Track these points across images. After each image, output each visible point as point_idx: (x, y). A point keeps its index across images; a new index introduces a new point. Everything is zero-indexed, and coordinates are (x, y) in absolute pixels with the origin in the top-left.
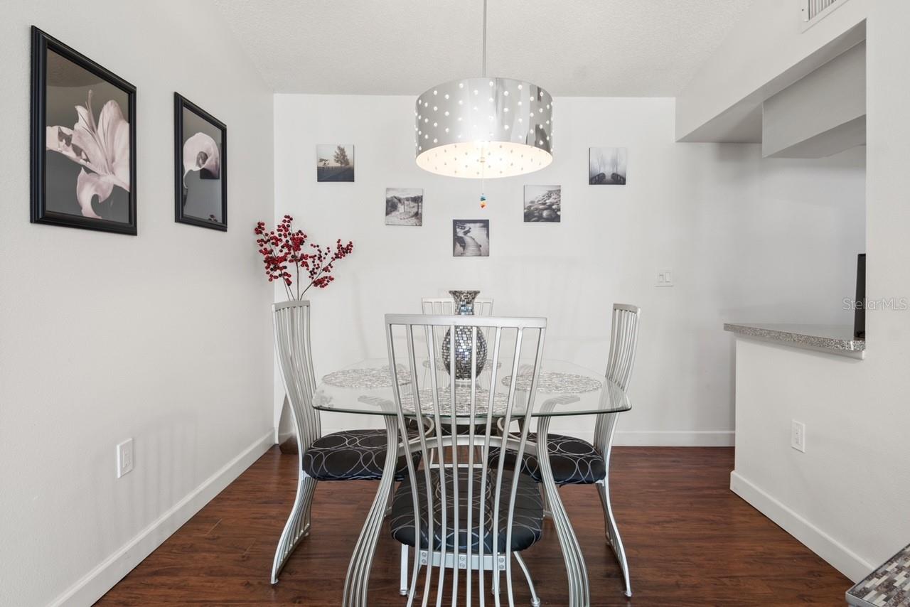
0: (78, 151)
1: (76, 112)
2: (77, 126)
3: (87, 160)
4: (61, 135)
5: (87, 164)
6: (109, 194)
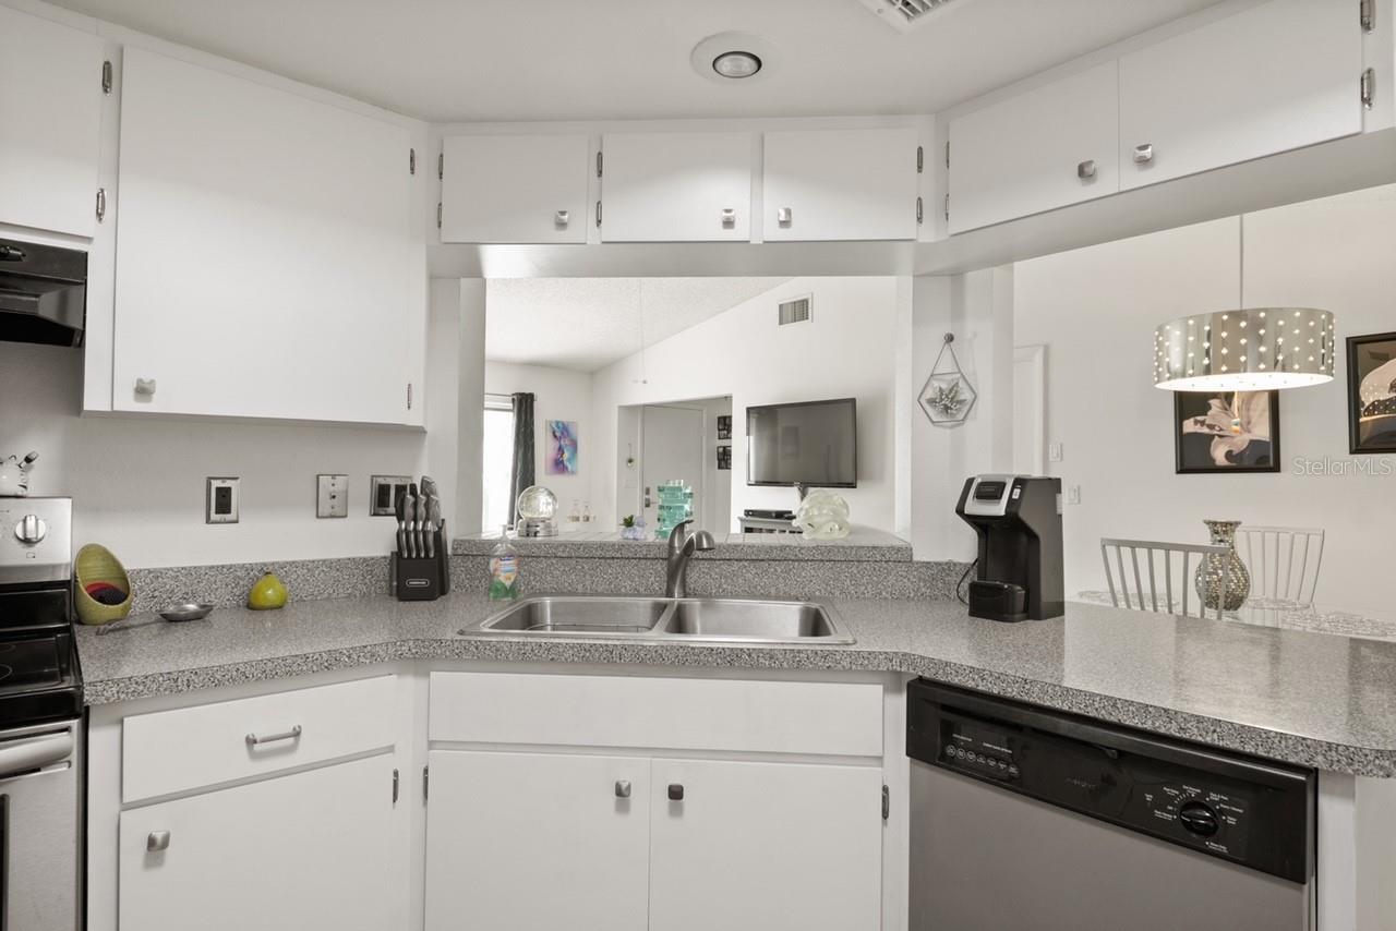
0: (1211, 427)
1: (1209, 405)
2: (1209, 413)
3: (1221, 430)
4: (1196, 422)
5: (1221, 433)
6: (1245, 446)
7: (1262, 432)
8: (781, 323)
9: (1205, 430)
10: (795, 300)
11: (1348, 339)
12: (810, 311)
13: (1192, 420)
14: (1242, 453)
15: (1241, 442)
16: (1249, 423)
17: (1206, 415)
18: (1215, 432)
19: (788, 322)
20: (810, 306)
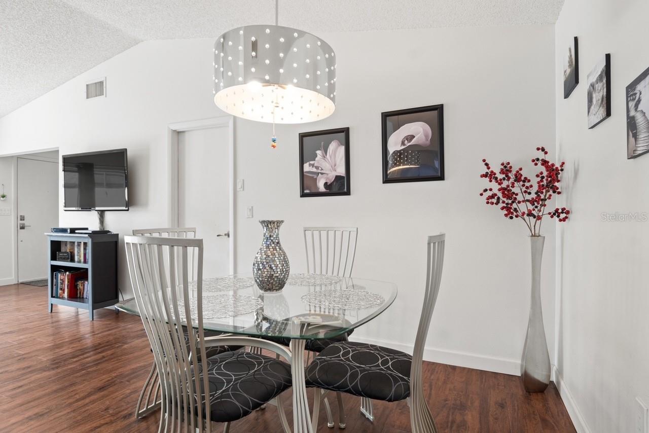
6: (333, 180)
7: (341, 171)
8: (87, 98)
9: (314, 170)
10: (96, 81)
11: (382, 113)
12: (104, 89)
13: (308, 163)
14: (332, 184)
15: (331, 176)
16: (335, 165)
17: (315, 160)
18: (319, 171)
19: (92, 97)
20: (104, 86)
